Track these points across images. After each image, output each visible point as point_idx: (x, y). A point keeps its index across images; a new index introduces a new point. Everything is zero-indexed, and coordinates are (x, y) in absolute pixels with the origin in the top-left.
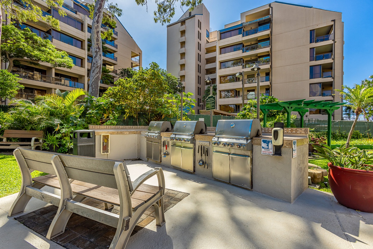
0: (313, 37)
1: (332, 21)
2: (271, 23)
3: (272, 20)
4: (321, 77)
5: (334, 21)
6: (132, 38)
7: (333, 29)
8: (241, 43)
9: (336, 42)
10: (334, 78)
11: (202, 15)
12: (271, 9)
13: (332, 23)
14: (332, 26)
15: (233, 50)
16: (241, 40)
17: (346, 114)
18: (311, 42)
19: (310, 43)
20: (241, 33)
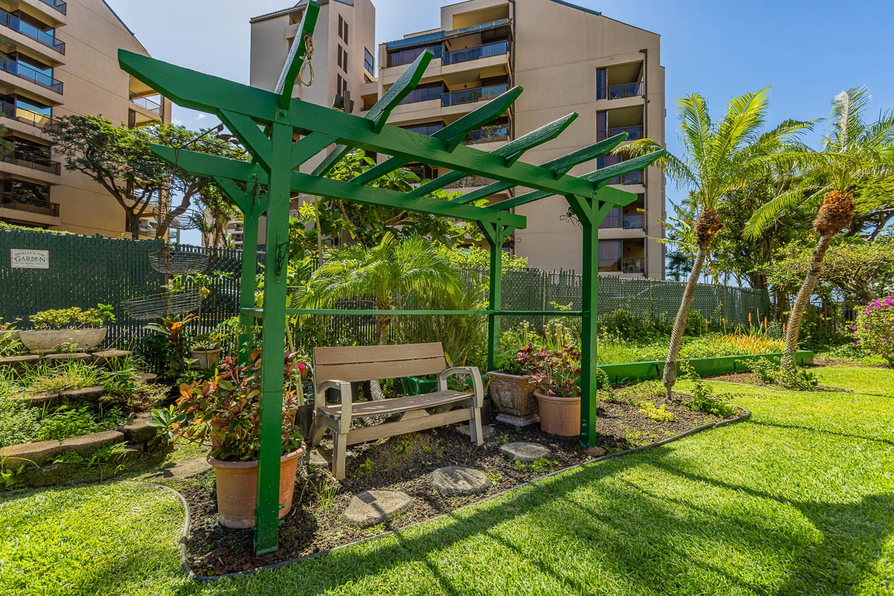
0: (602, 87)
1: (641, 51)
2: (512, 40)
3: (514, 33)
4: (620, 183)
5: (644, 51)
6: (133, 34)
7: (642, 75)
8: (440, 83)
9: (649, 101)
10: (646, 186)
11: (352, 5)
12: (511, 4)
13: (641, 57)
14: (641, 63)
15: (420, 99)
16: (439, 74)
17: (672, 274)
18: (599, 97)
19: (598, 99)
20: (440, 56)
